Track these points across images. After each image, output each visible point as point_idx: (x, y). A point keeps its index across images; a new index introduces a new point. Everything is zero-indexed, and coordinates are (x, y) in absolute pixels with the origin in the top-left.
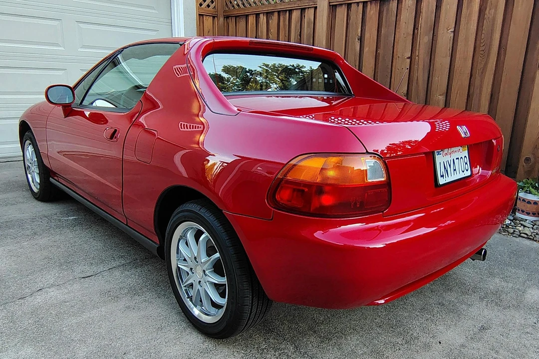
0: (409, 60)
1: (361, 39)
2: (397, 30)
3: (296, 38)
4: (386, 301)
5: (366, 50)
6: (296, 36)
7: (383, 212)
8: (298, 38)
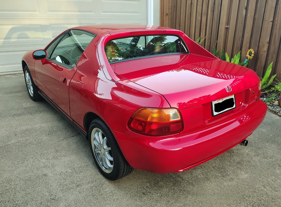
0: (271, 23)
1: (246, 9)
2: (267, 5)
3: (212, 6)
4: (184, 170)
5: (249, 15)
6: (212, 4)
7: (179, 133)
8: (213, 5)
